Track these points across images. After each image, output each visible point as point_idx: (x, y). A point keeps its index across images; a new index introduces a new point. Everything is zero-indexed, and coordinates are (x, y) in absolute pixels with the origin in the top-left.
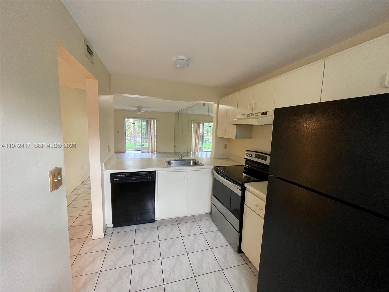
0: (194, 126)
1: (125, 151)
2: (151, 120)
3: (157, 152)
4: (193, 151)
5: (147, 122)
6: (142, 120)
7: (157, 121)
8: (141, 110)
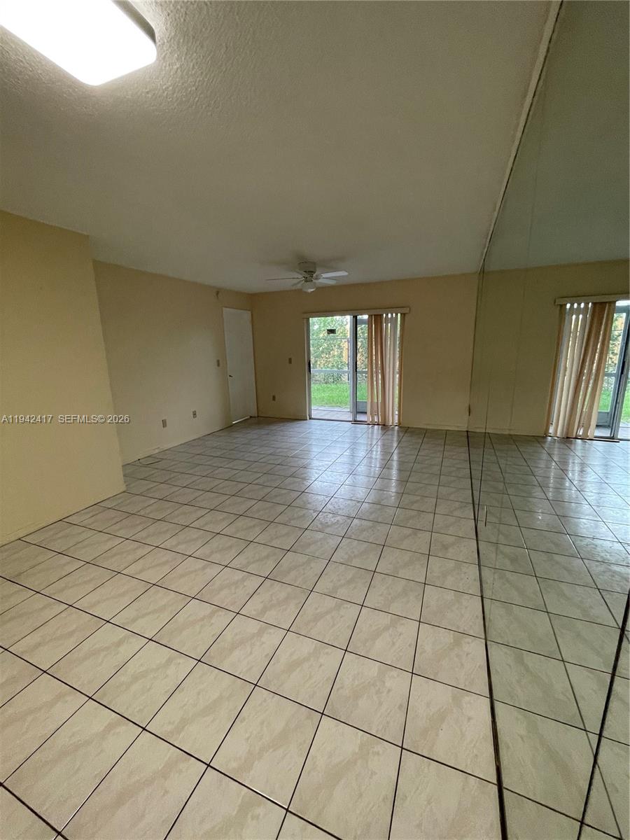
0: (576, 322)
1: (310, 415)
2: (382, 315)
3: (400, 424)
4: (559, 434)
5: (369, 322)
6: (355, 317)
7: (403, 315)
8: (314, 275)
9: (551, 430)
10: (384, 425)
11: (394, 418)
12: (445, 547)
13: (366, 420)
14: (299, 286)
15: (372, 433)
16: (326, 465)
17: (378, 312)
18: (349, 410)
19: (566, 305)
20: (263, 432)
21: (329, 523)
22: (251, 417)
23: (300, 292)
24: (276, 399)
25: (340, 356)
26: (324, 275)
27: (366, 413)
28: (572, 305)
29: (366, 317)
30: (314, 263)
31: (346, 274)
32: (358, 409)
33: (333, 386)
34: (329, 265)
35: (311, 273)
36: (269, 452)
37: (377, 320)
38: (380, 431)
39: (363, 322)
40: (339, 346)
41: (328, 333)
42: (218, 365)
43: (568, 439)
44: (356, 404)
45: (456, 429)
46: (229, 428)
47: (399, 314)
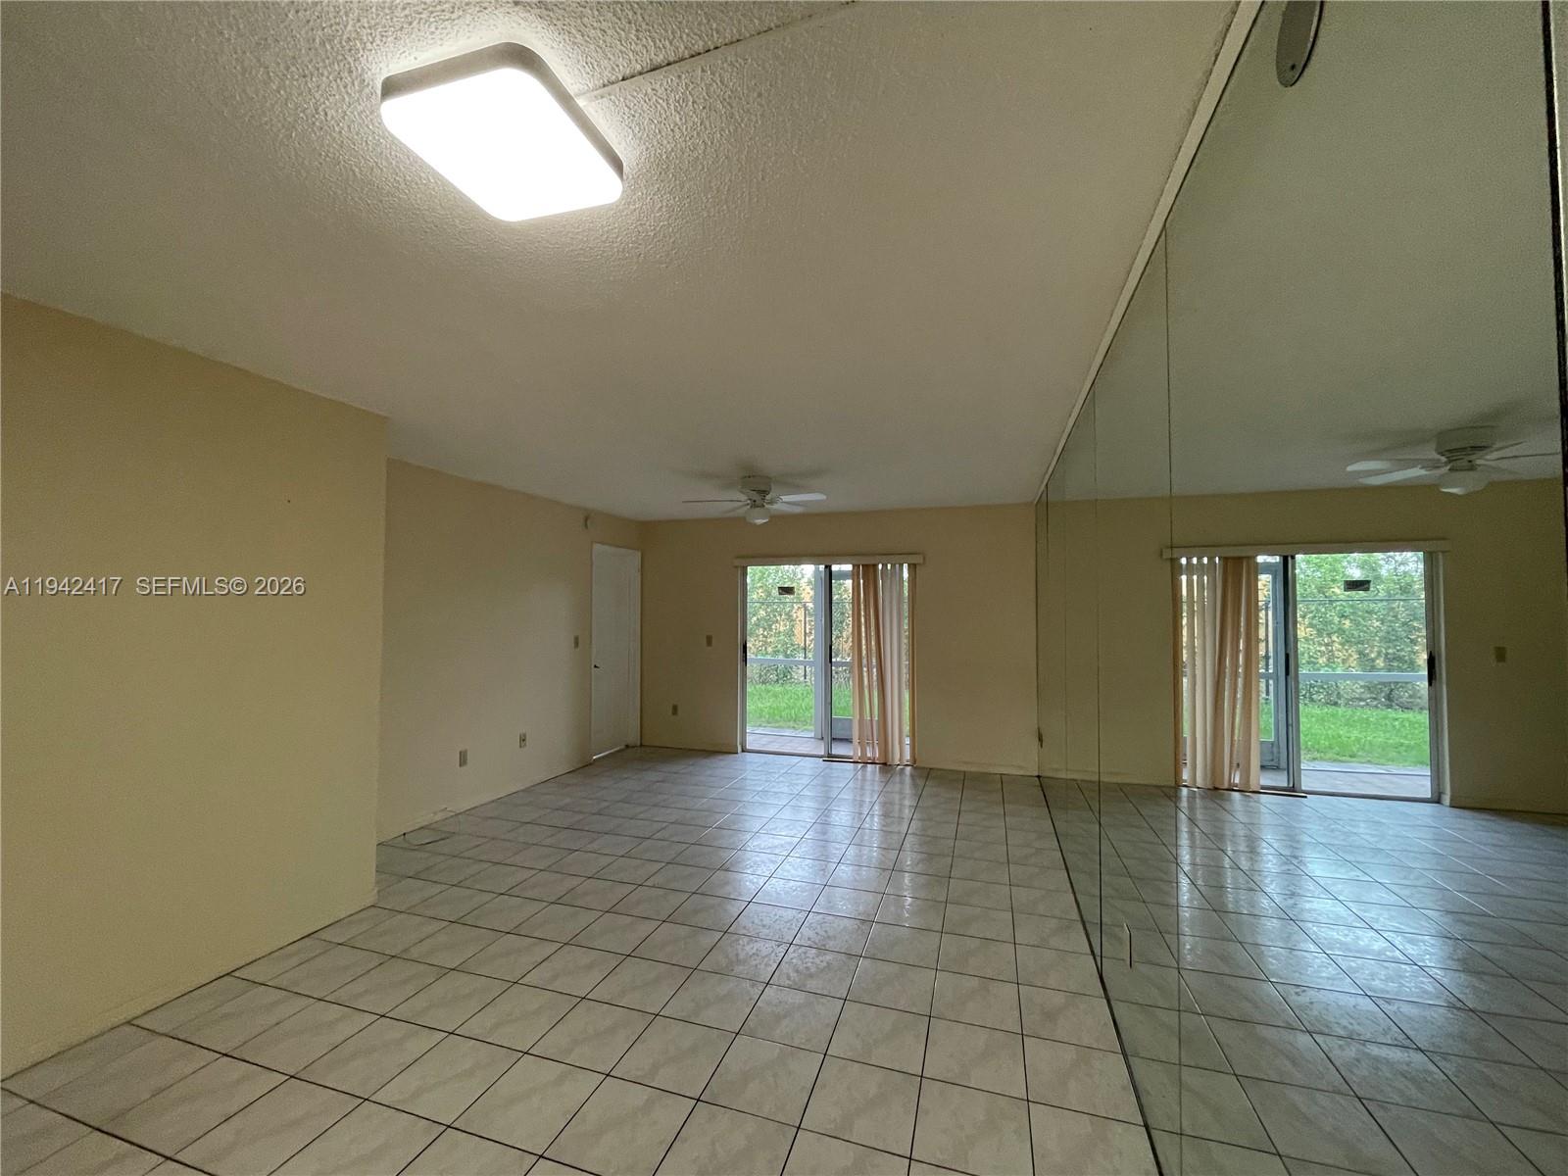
0: (1194, 586)
1: (743, 745)
2: (875, 566)
3: (915, 762)
4: (1199, 782)
5: (854, 575)
6: (829, 567)
7: (913, 567)
8: (768, 497)
9: (1186, 775)
10: (885, 764)
11: (902, 750)
12: (1050, 1016)
13: (851, 754)
14: (741, 512)
15: (864, 780)
16: (790, 843)
17: (870, 561)
18: (812, 735)
19: (1179, 559)
20: (652, 776)
21: (813, 970)
22: (627, 746)
23: (741, 521)
24: (679, 711)
25: (790, 633)
26: (785, 498)
27: (851, 742)
28: (1189, 560)
29: (848, 567)
30: (770, 478)
31: (823, 497)
32: (833, 734)
33: (778, 688)
34: (793, 481)
35: (764, 493)
36: (673, 819)
37: (867, 574)
38: (878, 776)
39: (843, 575)
40: (788, 614)
41: (780, 594)
42: (577, 644)
43: (1216, 792)
44: (830, 722)
45: (1021, 773)
46: (585, 767)
47: (905, 566)
